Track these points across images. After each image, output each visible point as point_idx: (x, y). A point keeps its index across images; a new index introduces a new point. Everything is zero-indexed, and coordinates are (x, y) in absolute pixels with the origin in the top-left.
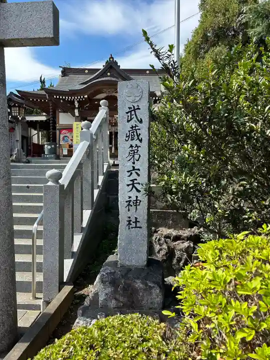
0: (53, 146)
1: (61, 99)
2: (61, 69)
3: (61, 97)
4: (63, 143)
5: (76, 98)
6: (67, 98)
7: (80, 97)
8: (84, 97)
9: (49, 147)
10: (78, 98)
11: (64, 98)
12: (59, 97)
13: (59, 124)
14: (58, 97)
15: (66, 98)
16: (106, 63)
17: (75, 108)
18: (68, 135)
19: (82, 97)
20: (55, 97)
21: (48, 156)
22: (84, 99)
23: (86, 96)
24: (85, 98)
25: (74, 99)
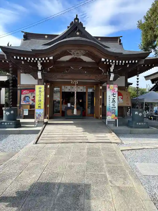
0: (12, 112)
1: (22, 60)
2: (24, 34)
3: (22, 58)
4: (24, 104)
5: (40, 59)
6: (29, 59)
7: (45, 59)
8: (48, 59)
9: (8, 113)
10: (42, 59)
11: (26, 59)
12: (20, 58)
13: (20, 84)
14: (18, 58)
15: (27, 59)
16: (71, 24)
17: (37, 70)
18: (29, 95)
19: (47, 58)
20: (15, 57)
21: (6, 124)
22: (48, 61)
23: (51, 58)
24: (50, 60)
25: (37, 61)
